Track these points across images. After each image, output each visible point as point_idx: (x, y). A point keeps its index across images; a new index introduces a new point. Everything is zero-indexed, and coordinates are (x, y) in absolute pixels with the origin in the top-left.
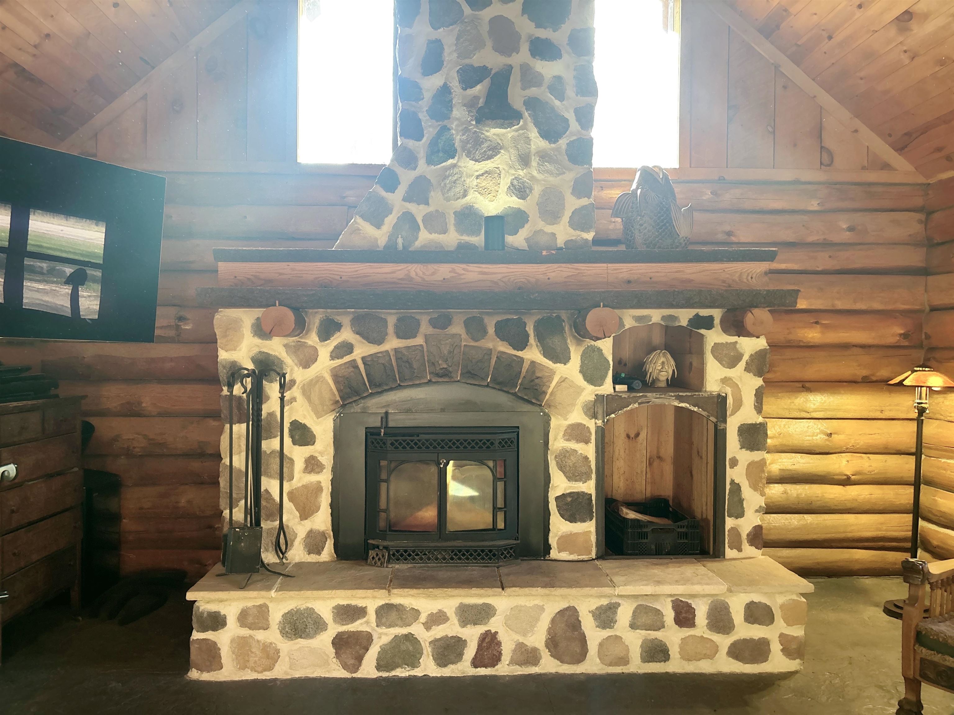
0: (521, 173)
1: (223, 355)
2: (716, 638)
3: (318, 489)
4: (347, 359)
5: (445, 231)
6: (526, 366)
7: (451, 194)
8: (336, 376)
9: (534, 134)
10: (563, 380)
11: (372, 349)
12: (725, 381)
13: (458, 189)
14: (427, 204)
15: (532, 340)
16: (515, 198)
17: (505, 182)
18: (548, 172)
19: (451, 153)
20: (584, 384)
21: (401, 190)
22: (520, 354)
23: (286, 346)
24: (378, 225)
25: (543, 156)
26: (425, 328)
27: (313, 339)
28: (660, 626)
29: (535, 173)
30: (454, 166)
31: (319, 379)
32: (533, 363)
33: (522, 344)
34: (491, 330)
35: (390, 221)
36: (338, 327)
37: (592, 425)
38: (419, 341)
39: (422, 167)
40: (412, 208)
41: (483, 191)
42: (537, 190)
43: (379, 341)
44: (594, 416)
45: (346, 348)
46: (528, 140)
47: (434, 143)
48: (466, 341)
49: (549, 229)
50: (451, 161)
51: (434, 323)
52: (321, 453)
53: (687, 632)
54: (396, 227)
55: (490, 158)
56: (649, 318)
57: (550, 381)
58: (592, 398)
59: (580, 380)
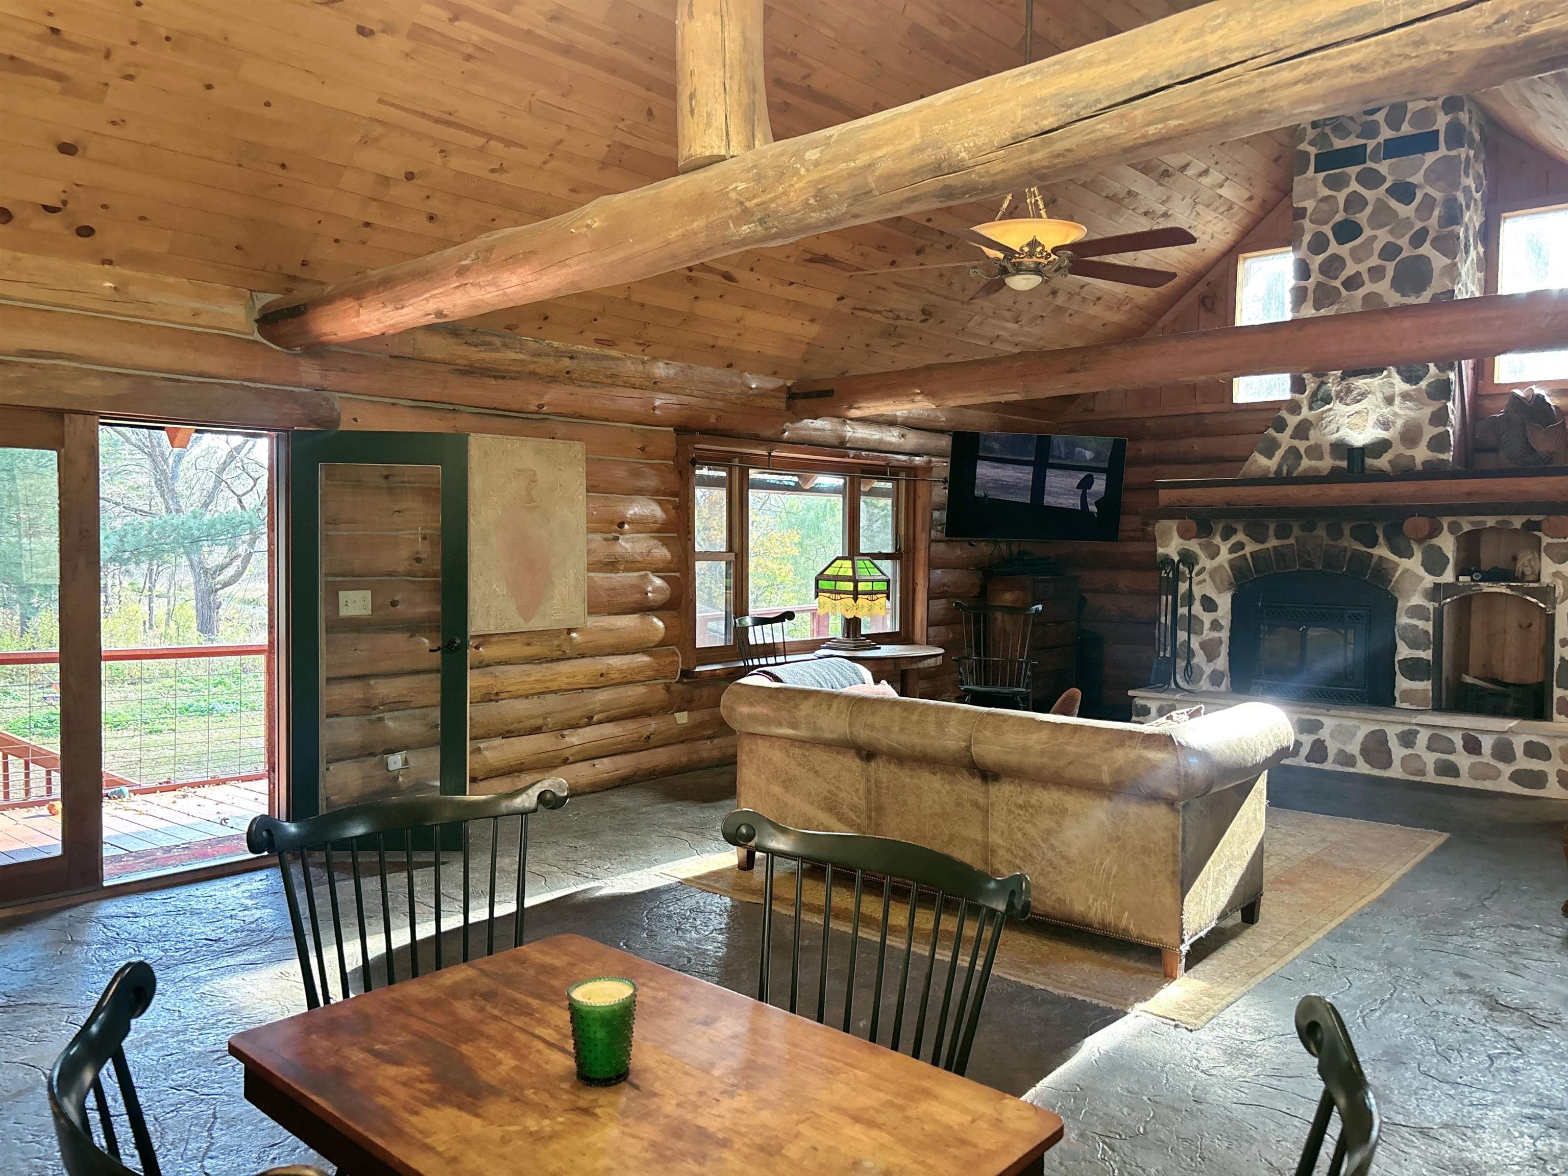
0: (1385, 411)
1: (1160, 550)
2: (1500, 765)
3: (1220, 641)
4: (1240, 553)
5: (1321, 458)
6: (1374, 560)
7: (1327, 430)
8: (1231, 563)
9: (1397, 379)
10: (1406, 571)
11: (1257, 547)
12: (1556, 574)
13: (1333, 427)
14: (1308, 439)
15: (1381, 539)
16: (1379, 431)
17: (1372, 418)
18: (1408, 408)
19: (1327, 400)
20: (1425, 574)
21: (1289, 431)
22: (1370, 550)
23: (1200, 544)
24: (1270, 457)
25: (1405, 396)
26: (1296, 531)
27: (1217, 540)
28: (1453, 751)
29: (1397, 410)
30: (1330, 410)
31: (1221, 567)
32: (1380, 557)
33: (1373, 543)
34: (1347, 533)
35: (1279, 454)
36: (1235, 532)
37: (1431, 606)
38: (1292, 541)
39: (1305, 412)
40: (1296, 443)
41: (1351, 427)
42: (1399, 423)
43: (1263, 542)
44: (1433, 599)
45: (1240, 546)
46: (1392, 385)
47: (1314, 394)
48: (1326, 540)
49: (1408, 453)
50: (1327, 407)
51: (1303, 528)
52: (1222, 618)
53: (1474, 759)
54: (1283, 458)
55: (1359, 401)
56: (1484, 523)
57: (1395, 571)
58: (1431, 585)
59: (1421, 572)
